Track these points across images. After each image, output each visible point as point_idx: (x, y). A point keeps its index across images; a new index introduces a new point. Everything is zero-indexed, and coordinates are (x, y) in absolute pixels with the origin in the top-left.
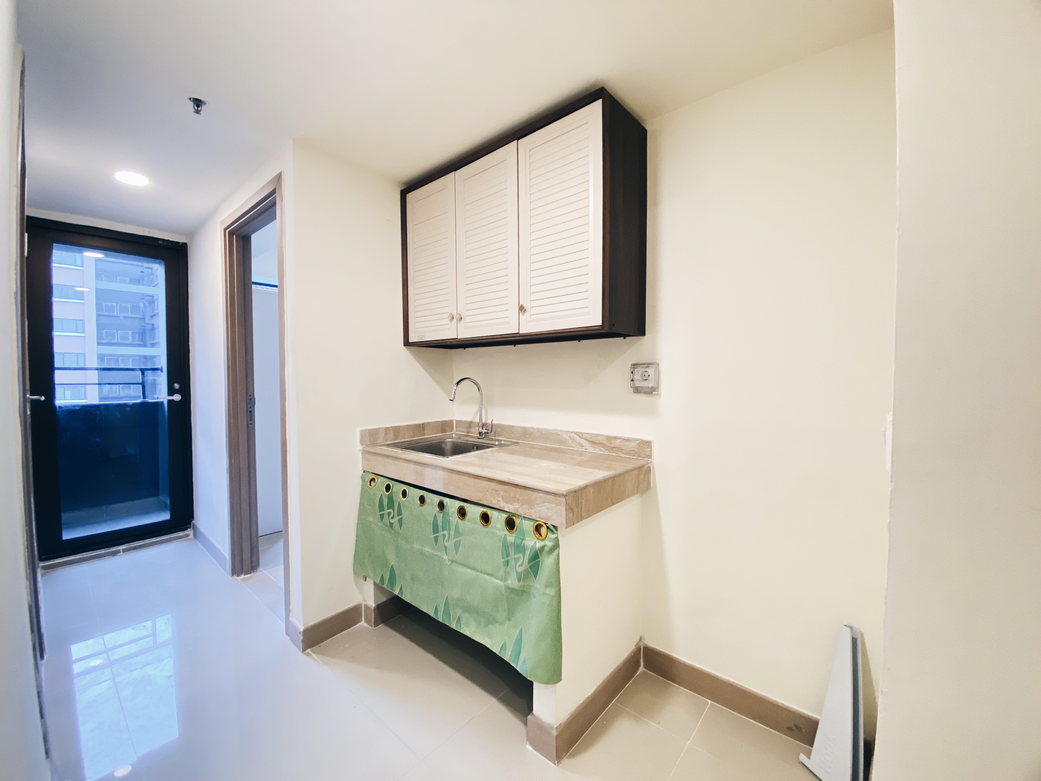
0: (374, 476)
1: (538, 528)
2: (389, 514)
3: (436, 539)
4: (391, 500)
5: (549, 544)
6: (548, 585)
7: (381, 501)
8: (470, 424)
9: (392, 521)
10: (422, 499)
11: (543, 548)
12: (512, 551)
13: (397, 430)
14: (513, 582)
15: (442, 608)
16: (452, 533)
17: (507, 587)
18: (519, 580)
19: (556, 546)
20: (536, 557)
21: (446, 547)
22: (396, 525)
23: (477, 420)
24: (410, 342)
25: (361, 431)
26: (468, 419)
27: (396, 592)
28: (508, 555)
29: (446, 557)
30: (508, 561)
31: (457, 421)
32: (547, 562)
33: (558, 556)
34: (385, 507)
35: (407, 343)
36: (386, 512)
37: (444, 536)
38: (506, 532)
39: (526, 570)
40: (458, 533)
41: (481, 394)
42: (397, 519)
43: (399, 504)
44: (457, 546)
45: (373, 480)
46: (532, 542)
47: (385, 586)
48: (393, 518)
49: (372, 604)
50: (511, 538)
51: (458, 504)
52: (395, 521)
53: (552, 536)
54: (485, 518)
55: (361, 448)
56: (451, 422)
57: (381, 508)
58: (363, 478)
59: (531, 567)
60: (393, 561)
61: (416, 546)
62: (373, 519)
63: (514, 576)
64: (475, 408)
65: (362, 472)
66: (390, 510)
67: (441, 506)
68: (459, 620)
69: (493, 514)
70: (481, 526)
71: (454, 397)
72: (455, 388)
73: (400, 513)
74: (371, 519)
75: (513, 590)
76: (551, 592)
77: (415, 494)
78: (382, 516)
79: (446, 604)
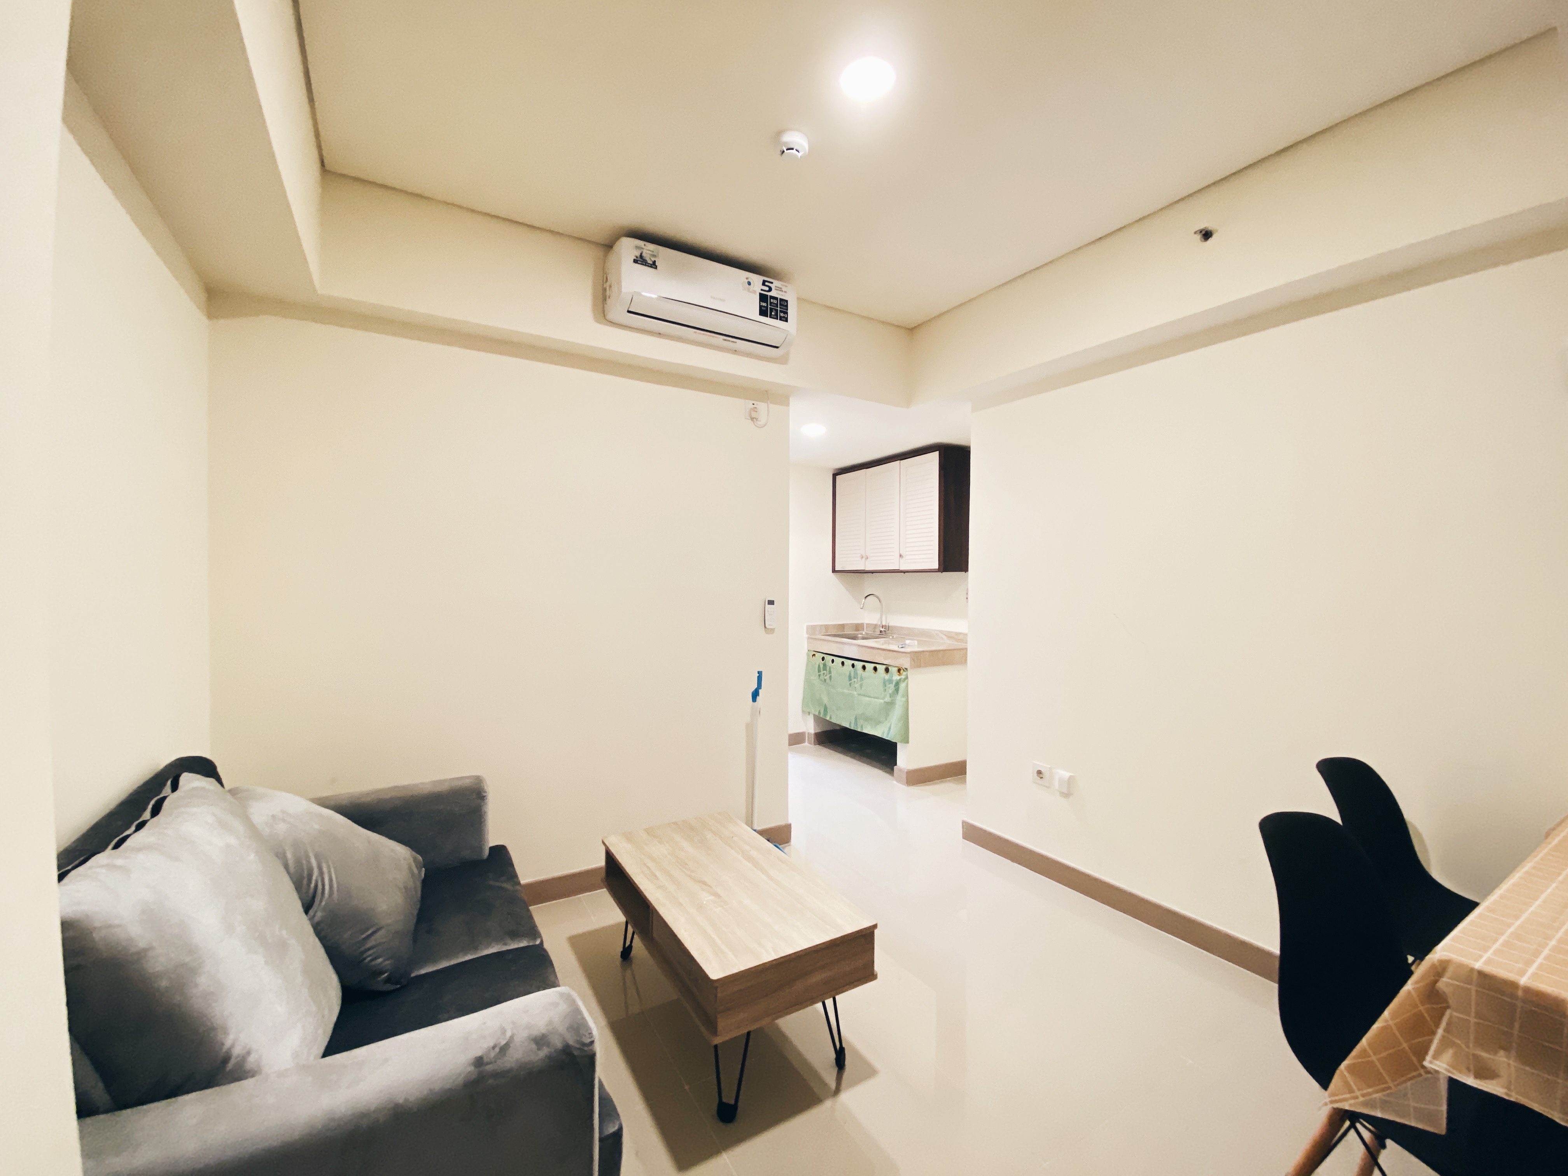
0: (815, 653)
1: (899, 671)
2: (824, 674)
3: (850, 684)
4: (825, 665)
5: (903, 677)
6: (903, 696)
7: (819, 666)
8: (875, 626)
9: (825, 678)
10: (843, 663)
11: (900, 679)
12: (887, 683)
13: (827, 627)
14: (888, 699)
15: (853, 722)
16: (859, 679)
17: (885, 702)
18: (890, 697)
19: (907, 678)
20: (897, 684)
21: (855, 687)
22: (828, 681)
23: (879, 623)
24: (836, 570)
25: (807, 626)
26: (874, 622)
27: (828, 718)
28: (886, 686)
29: (855, 693)
30: (885, 690)
31: (866, 624)
32: (902, 686)
33: (908, 682)
34: (822, 669)
35: (834, 571)
36: (822, 672)
37: (855, 682)
38: (885, 675)
39: (893, 692)
40: (862, 679)
41: (882, 605)
42: (828, 676)
43: (830, 667)
44: (861, 686)
45: (814, 655)
46: (896, 677)
47: (821, 716)
48: (826, 676)
49: (812, 731)
50: (887, 677)
51: (862, 664)
52: (827, 677)
53: (904, 673)
54: (875, 669)
55: (807, 636)
56: (862, 624)
57: (819, 671)
58: (808, 655)
59: (895, 690)
60: (825, 700)
61: (840, 690)
62: (814, 678)
63: (888, 695)
64: (878, 616)
65: (807, 651)
66: (825, 672)
67: (853, 666)
68: (862, 727)
69: (878, 666)
70: (873, 674)
71: (863, 606)
72: (864, 600)
73: (830, 672)
74: (812, 678)
75: (887, 703)
76: (904, 699)
77: (838, 661)
78: (819, 675)
79: (856, 719)
